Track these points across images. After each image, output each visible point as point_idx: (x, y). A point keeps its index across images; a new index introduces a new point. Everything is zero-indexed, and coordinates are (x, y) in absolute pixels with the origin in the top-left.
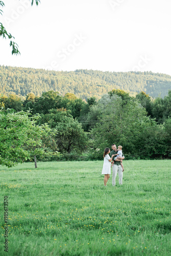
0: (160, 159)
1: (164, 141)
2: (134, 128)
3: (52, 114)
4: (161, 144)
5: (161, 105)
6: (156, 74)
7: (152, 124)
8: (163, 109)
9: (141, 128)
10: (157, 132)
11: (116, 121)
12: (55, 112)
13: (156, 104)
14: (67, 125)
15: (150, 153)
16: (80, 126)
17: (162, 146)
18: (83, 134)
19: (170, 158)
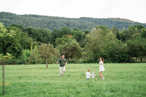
0: (124, 63)
1: (127, 52)
2: (108, 45)
4: (125, 54)
5: (125, 34)
6: (122, 19)
7: (119, 43)
8: (125, 36)
9: (113, 45)
10: (122, 47)
11: (98, 41)
12: (65, 37)
13: (122, 33)
14: (71, 43)
15: (118, 59)
16: (78, 44)
17: (125, 55)
18: (80, 49)
19: (130, 62)
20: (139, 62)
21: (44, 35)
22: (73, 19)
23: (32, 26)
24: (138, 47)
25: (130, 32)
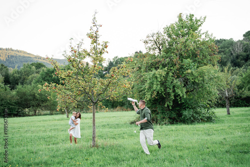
0: (11, 117)
1: (15, 103)
4: (13, 105)
5: (17, 75)
6: (15, 51)
7: (6, 90)
8: (18, 78)
10: (9, 96)
13: (14, 74)
17: (13, 107)
19: (20, 116)
20: (32, 116)
24: (31, 95)
25: (25, 72)
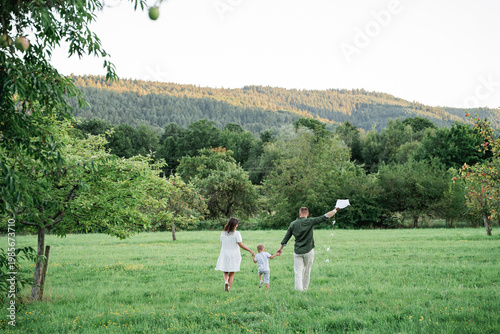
0: (370, 228)
1: (377, 200)
2: (329, 179)
3: (203, 156)
4: (372, 204)
5: (376, 144)
6: (371, 94)
7: (358, 173)
8: (379, 150)
9: (340, 180)
10: (364, 186)
11: (301, 169)
12: (207, 154)
13: (369, 142)
14: (225, 173)
15: (354, 219)
16: (245, 175)
17: (373, 208)
18: (251, 189)
19: (386, 227)
20: (410, 227)
21: (138, 144)
22: (222, 90)
23: (92, 110)
24: (407, 185)
25: (391, 138)
